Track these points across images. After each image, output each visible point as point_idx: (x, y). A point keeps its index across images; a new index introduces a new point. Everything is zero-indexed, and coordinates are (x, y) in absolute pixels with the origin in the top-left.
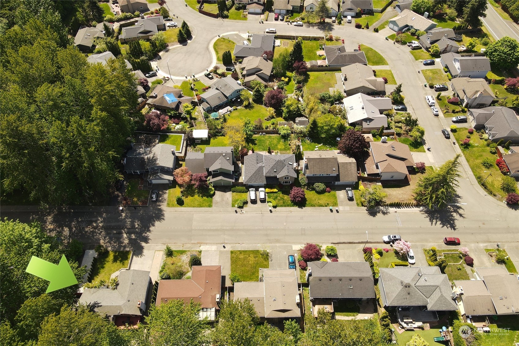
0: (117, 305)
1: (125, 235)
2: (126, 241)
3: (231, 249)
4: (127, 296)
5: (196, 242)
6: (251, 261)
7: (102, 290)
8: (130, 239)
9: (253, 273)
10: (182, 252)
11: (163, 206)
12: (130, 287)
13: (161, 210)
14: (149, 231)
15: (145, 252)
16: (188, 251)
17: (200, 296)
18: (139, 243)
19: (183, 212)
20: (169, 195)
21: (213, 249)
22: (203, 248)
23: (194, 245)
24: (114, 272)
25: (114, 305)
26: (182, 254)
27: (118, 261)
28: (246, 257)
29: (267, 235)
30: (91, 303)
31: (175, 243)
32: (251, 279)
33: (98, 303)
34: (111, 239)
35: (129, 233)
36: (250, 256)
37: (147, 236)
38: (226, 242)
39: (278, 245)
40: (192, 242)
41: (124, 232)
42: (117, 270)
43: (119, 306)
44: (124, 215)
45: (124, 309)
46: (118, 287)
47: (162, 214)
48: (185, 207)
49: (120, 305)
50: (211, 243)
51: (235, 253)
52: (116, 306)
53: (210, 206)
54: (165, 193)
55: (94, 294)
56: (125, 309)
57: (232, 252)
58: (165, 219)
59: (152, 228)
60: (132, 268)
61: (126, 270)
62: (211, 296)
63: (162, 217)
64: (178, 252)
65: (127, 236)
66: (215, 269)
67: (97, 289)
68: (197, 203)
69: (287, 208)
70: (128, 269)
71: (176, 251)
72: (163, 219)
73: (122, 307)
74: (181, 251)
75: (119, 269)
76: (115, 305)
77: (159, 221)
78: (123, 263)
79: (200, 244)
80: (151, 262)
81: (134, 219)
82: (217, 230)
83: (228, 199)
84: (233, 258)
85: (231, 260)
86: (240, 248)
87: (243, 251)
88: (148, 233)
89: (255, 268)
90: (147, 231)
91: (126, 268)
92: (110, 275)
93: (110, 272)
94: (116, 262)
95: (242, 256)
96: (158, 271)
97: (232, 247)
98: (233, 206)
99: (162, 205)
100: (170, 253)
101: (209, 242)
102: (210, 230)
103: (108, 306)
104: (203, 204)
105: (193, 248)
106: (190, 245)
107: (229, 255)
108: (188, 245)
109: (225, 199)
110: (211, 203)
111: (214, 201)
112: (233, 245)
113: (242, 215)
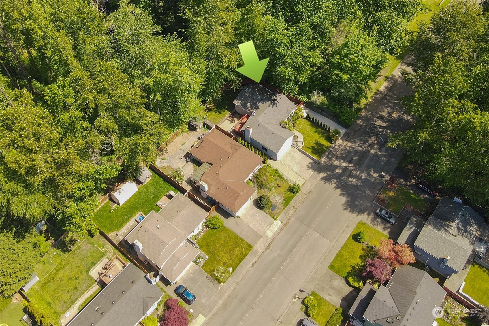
1: (344, 165)
2: (336, 163)
3: (254, 248)
5: (291, 222)
6: (223, 256)
7: (286, 116)
8: (337, 167)
9: (207, 245)
10: (287, 202)
11: (366, 218)
12: (271, 131)
13: (361, 212)
14: (337, 187)
15: (311, 172)
16: (284, 209)
17: (218, 173)
18: (326, 172)
19: (343, 232)
20: (378, 232)
21: (268, 232)
22: (277, 224)
23: (288, 217)
24: (304, 138)
26: (284, 200)
27: (315, 145)
28: (233, 255)
29: (242, 300)
31: (303, 202)
32: (204, 239)
33: (274, 106)
34: (349, 152)
35: (345, 169)
36: (230, 259)
37: (331, 182)
38: (268, 251)
40: (293, 218)
41: (350, 165)
44: (375, 175)
46: (280, 127)
47: (353, 211)
48: (348, 239)
50: (277, 235)
51: (247, 249)
53: (331, 267)
54: (384, 229)
55: (286, 110)
57: (250, 247)
58: (345, 211)
59: (339, 191)
61: (300, 147)
62: (212, 184)
63: (349, 209)
64: (290, 199)
65: (343, 166)
66: (236, 203)
68: (346, 255)
70: (300, 149)
71: (292, 197)
72: (346, 209)
74: (290, 202)
75: (305, 142)
77: (345, 204)
78: (310, 148)
79: (285, 225)
80: (295, 170)
81: (362, 182)
82: (291, 251)
83: (329, 295)
84: (242, 242)
85: (241, 239)
87: (242, 259)
88: (334, 185)
89: (212, 253)
90: (337, 185)
95: (237, 251)
97: (257, 252)
98: (313, 294)
99: (369, 218)
100: (293, 190)
101: (280, 234)
104: (341, 261)
105: (285, 214)
106: (290, 215)
107: (248, 241)
108: (291, 212)
109: (331, 292)
110: (337, 272)
111: (338, 277)
112: (259, 254)
113: (292, 295)
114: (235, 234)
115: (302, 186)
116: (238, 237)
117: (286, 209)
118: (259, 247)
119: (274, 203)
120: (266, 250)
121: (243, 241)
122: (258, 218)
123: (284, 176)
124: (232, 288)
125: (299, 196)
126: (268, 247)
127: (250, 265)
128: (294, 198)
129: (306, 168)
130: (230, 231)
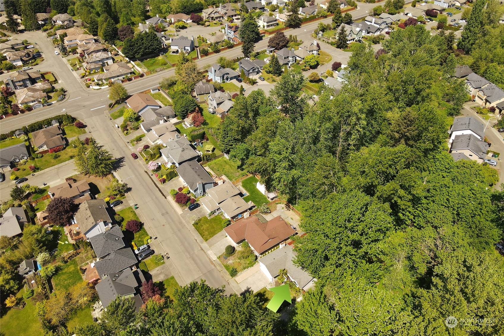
3: (205, 242)
5: (213, 266)
6: (206, 226)
9: (216, 220)
10: (227, 267)
15: (244, 289)
16: (223, 264)
21: (211, 251)
22: (214, 258)
23: (216, 265)
26: (229, 266)
27: (266, 297)
28: (205, 231)
29: (179, 230)
31: (223, 277)
36: (203, 229)
39: (184, 221)
40: (214, 267)
50: (207, 256)
51: (206, 238)
53: (173, 278)
57: (206, 240)
64: (228, 269)
69: (147, 231)
74: (226, 269)
78: (264, 293)
80: (249, 278)
83: (158, 270)
86: (199, 238)
87: (201, 235)
89: (210, 221)
94: (267, 298)
95: (206, 233)
97: (202, 243)
98: (164, 263)
100: (234, 273)
102: (196, 263)
104: (172, 284)
105: (219, 264)
106: (217, 267)
107: (210, 240)
108: (218, 268)
109: (159, 272)
110: (167, 280)
111: (164, 279)
112: (200, 244)
113: (169, 253)
114: (216, 234)
115: (235, 280)
116: (215, 235)
117: (223, 266)
118: (205, 245)
119: (228, 258)
120: (201, 248)
121: (211, 237)
122: (222, 248)
123: (246, 269)
124: (188, 227)
125: (228, 276)
126: (202, 249)
127: (196, 238)
128: (228, 272)
129: (249, 287)
130: (220, 231)
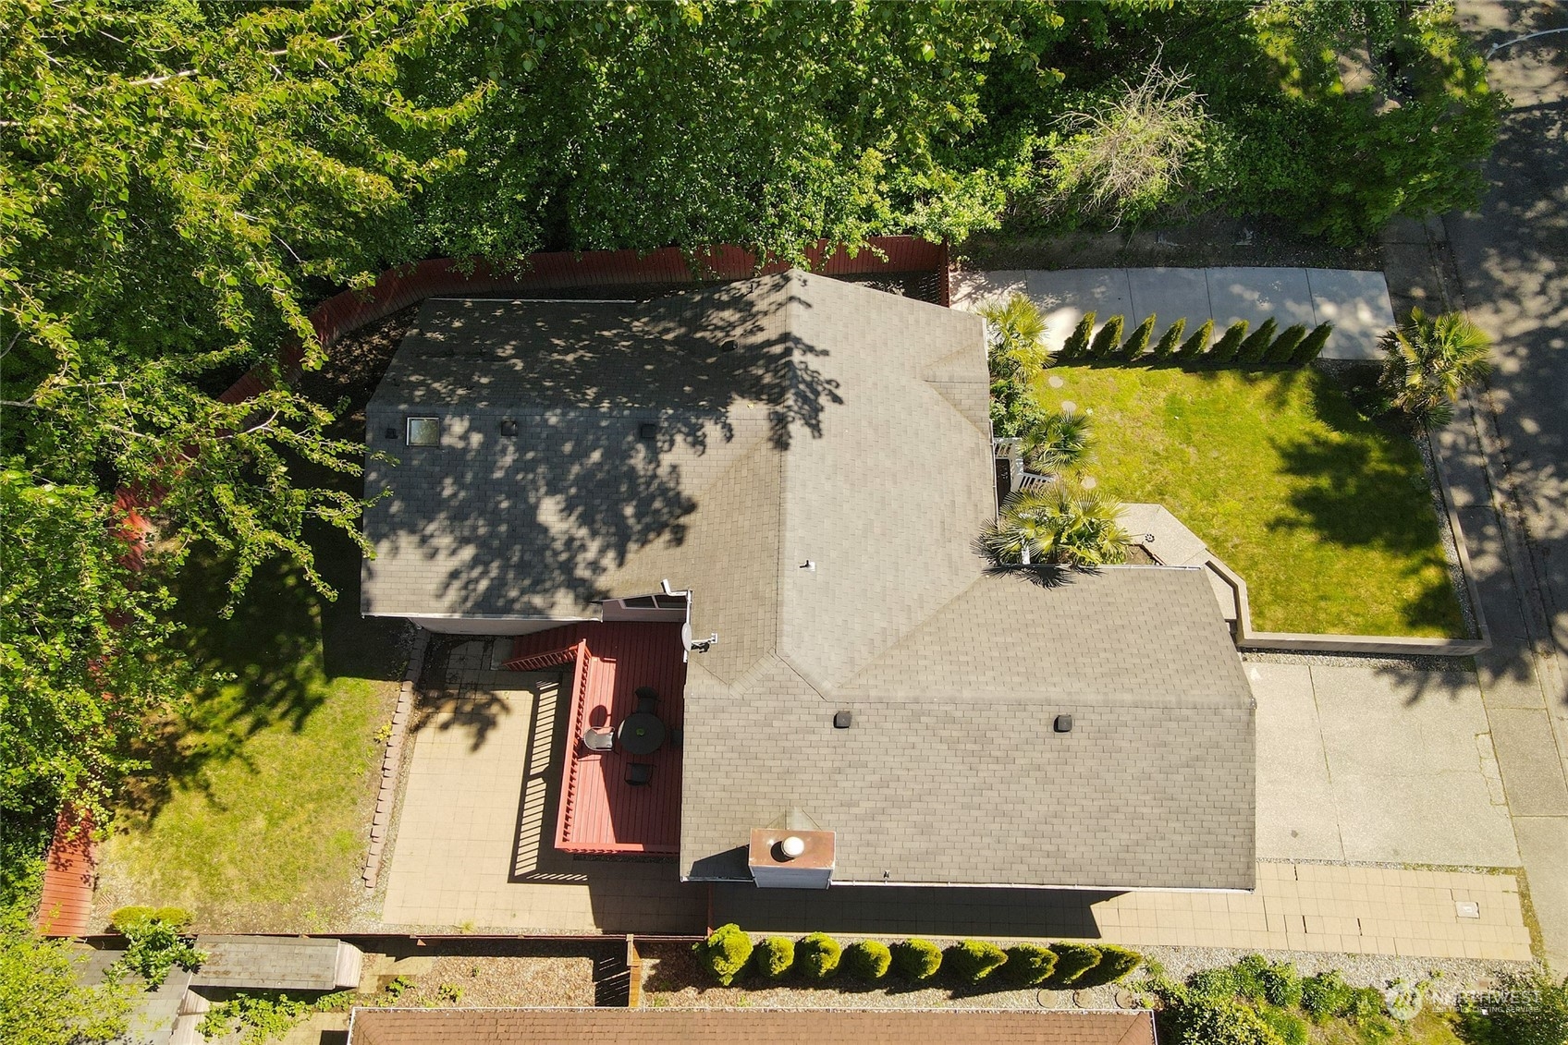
0: (793, 610)
4: (901, 694)
7: (976, 452)
12: (1021, 705)
24: (1196, 523)
25: (792, 578)
30: (813, 362)
33: (817, 409)
42: (1216, 544)
43: (776, 634)
45: (737, 690)
46: (1017, 587)
49: (787, 644)
52: (777, 605)
55: (928, 393)
56: (744, 702)
60: (1255, 669)
61: (1235, 625)
67: (986, 407)
70: (1249, 634)
73: (768, 666)
75: (1231, 559)
76: (789, 593)
91: (1258, 613)
92: (1159, 494)
93: (1186, 494)
96: (1270, 946)
103: (780, 523)
